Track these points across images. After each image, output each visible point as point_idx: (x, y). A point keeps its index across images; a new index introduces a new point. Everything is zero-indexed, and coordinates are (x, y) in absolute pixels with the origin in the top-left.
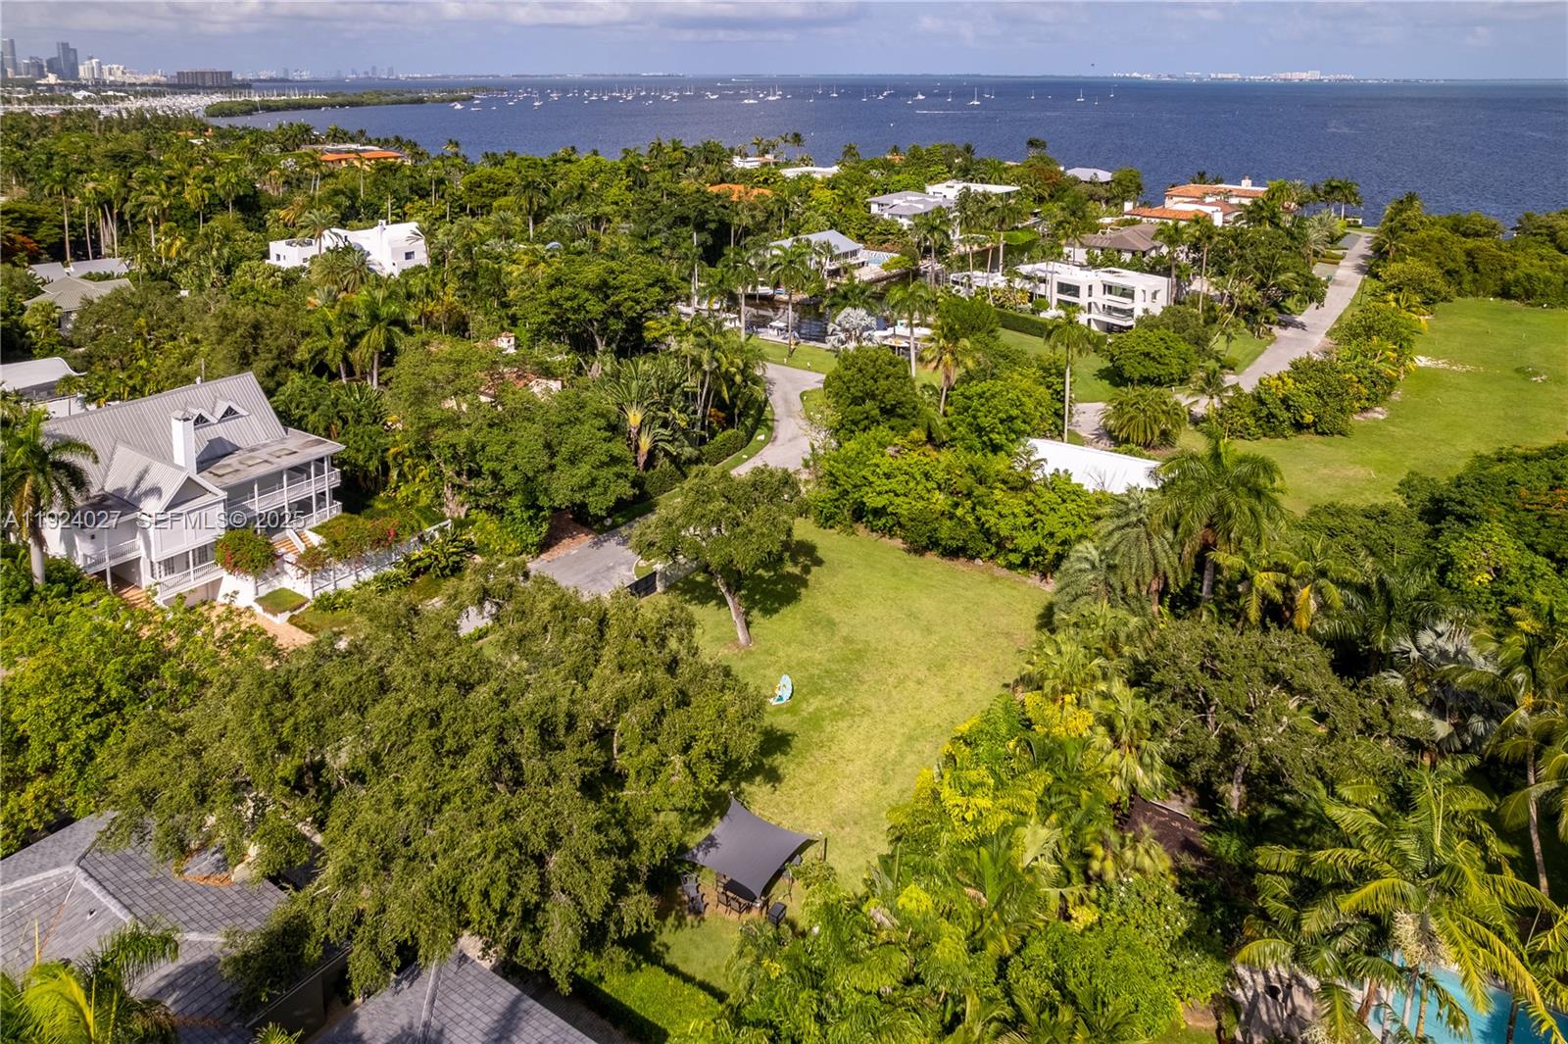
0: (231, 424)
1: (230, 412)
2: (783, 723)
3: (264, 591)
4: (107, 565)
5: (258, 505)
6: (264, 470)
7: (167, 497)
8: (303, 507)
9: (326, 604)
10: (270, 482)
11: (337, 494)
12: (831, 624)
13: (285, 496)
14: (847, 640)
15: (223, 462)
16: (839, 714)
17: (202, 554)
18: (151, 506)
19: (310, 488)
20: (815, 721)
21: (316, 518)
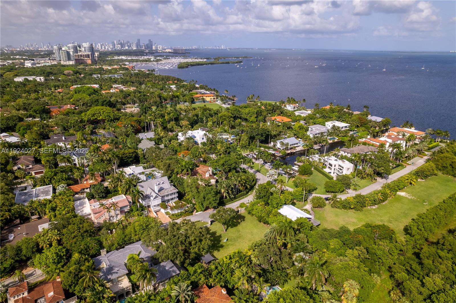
0: (163, 185)
1: (163, 183)
2: (224, 244)
3: (166, 211)
4: (147, 205)
5: (166, 198)
6: (167, 194)
7: (154, 197)
8: (172, 199)
9: (173, 215)
10: (167, 195)
11: (178, 197)
12: (239, 231)
13: (170, 197)
14: (240, 234)
15: (162, 191)
16: (231, 245)
17: (158, 205)
18: (152, 198)
19: (173, 196)
20: (228, 245)
21: (174, 201)
